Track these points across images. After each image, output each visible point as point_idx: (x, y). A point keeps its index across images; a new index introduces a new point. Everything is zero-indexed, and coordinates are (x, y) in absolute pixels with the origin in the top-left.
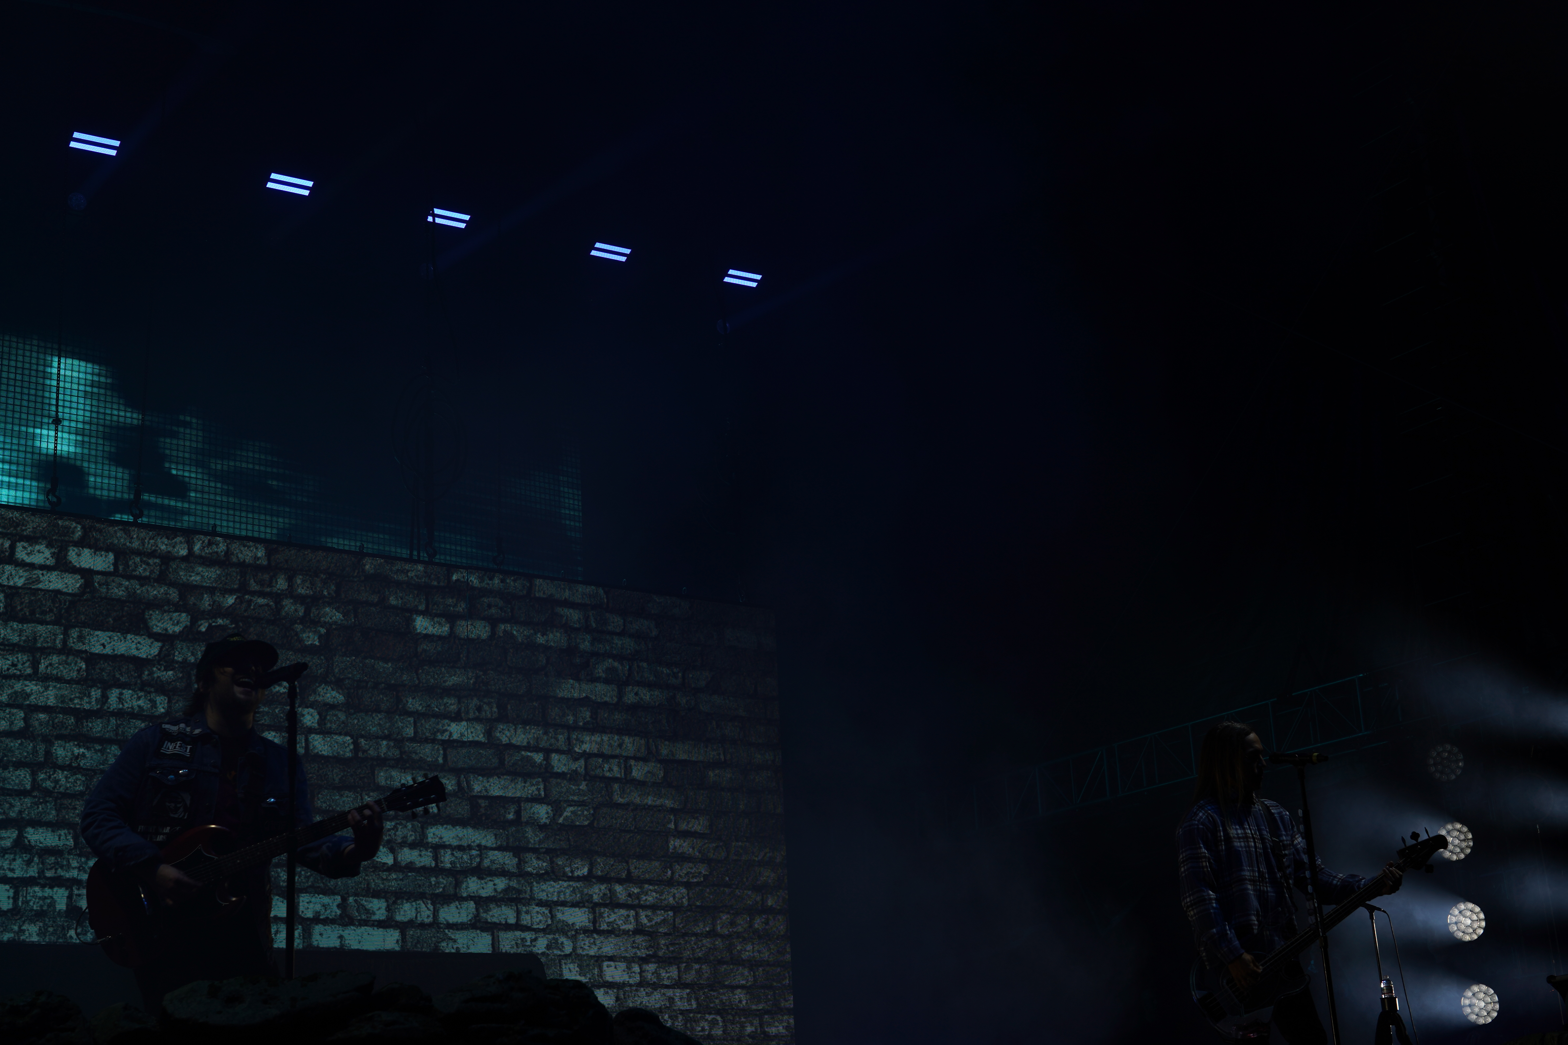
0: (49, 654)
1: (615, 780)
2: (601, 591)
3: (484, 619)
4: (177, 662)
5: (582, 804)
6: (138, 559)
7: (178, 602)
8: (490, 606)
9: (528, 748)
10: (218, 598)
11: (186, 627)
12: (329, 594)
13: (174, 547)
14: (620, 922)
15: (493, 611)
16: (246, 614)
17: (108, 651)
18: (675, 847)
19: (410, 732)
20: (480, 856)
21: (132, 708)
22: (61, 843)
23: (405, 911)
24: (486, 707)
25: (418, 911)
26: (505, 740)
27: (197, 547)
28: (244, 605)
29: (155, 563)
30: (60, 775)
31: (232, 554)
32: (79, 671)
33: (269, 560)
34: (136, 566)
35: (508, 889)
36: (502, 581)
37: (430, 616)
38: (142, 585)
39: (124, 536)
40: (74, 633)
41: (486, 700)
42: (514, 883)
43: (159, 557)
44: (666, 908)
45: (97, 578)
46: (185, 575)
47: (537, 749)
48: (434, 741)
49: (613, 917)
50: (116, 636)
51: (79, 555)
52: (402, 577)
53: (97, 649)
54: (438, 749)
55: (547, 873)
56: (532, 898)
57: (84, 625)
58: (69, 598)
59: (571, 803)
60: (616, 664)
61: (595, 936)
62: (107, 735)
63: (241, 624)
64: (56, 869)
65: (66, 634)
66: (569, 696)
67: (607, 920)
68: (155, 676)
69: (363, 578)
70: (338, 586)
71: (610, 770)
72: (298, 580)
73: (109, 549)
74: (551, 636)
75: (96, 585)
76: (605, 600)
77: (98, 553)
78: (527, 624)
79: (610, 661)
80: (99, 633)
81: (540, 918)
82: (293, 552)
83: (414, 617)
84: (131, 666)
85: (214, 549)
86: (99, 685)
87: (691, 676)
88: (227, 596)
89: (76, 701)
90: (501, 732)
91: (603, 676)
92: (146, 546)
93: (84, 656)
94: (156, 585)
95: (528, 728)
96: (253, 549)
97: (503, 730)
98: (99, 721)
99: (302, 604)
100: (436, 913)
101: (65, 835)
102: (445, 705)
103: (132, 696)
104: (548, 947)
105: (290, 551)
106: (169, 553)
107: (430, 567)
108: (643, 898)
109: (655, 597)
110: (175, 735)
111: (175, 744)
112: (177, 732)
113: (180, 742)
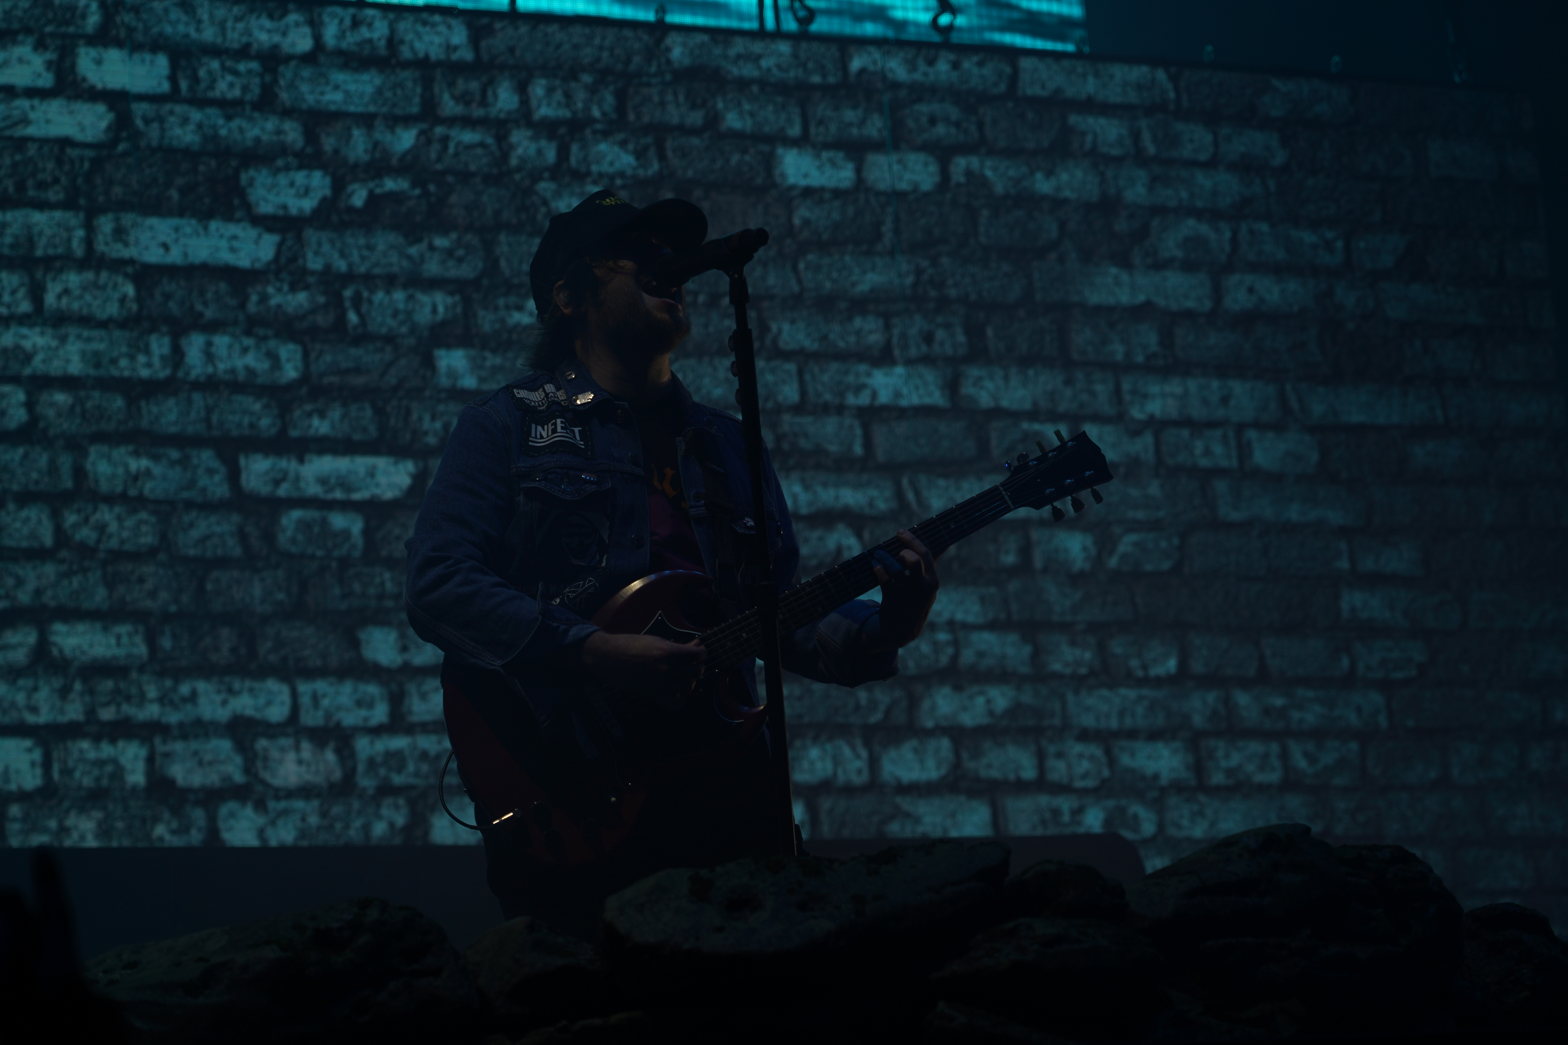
0: (61, 270)
1: (1221, 472)
2: (1161, 75)
3: (924, 148)
4: (313, 273)
5: (1155, 526)
6: (215, 65)
7: (303, 148)
8: (933, 121)
9: (1034, 415)
10: (381, 134)
11: (324, 200)
12: (604, 114)
13: (284, 34)
14: (1250, 768)
15: (941, 130)
16: (439, 167)
17: (175, 257)
18: (1353, 610)
19: (790, 393)
20: (955, 643)
21: (233, 371)
22: (120, 652)
23: (812, 763)
24: (940, 334)
25: (837, 761)
26: (985, 400)
27: (330, 33)
28: (435, 147)
29: (250, 72)
30: (106, 515)
31: (402, 42)
32: (123, 300)
33: (476, 48)
34: (214, 79)
35: (1015, 710)
36: (956, 65)
37: (814, 146)
38: (229, 118)
39: (184, 18)
40: (105, 224)
41: (940, 319)
42: (1027, 697)
43: (258, 56)
44: (1345, 735)
45: (140, 109)
46: (312, 92)
47: (1054, 417)
48: (841, 409)
49: (1235, 758)
50: (189, 225)
51: (99, 62)
52: (748, 71)
53: (153, 256)
54: (851, 429)
55: (1093, 673)
56: (1066, 726)
57: (123, 206)
58: (89, 153)
59: (1134, 526)
60: (1204, 229)
61: (1202, 798)
62: (190, 429)
63: (432, 188)
64: (119, 705)
65: (90, 228)
66: (1111, 301)
67: (1224, 764)
68: (273, 302)
69: (668, 77)
70: (621, 97)
71: (1207, 452)
72: (538, 89)
73: (156, 45)
74: (1065, 177)
75: (139, 123)
76: (1172, 95)
77: (136, 57)
78: (1012, 153)
79: (1191, 222)
80: (153, 221)
81: (1085, 765)
82: (524, 29)
83: (780, 151)
84: (223, 286)
85: (365, 33)
86: (164, 329)
87: (1362, 245)
88: (399, 130)
89: (123, 362)
90: (978, 381)
91: (1179, 254)
92: (230, 34)
93: (130, 270)
94: (256, 115)
95: (1031, 372)
96: (442, 29)
97: (980, 379)
98: (171, 402)
99: (551, 137)
100: (874, 763)
101: (130, 635)
102: (858, 333)
103: (230, 347)
104: (1108, 822)
105: (516, 28)
106: (276, 47)
107: (804, 45)
108: (1296, 715)
109: (1276, 83)
110: (542, 408)
111: (550, 425)
112: (544, 403)
113: (559, 421)
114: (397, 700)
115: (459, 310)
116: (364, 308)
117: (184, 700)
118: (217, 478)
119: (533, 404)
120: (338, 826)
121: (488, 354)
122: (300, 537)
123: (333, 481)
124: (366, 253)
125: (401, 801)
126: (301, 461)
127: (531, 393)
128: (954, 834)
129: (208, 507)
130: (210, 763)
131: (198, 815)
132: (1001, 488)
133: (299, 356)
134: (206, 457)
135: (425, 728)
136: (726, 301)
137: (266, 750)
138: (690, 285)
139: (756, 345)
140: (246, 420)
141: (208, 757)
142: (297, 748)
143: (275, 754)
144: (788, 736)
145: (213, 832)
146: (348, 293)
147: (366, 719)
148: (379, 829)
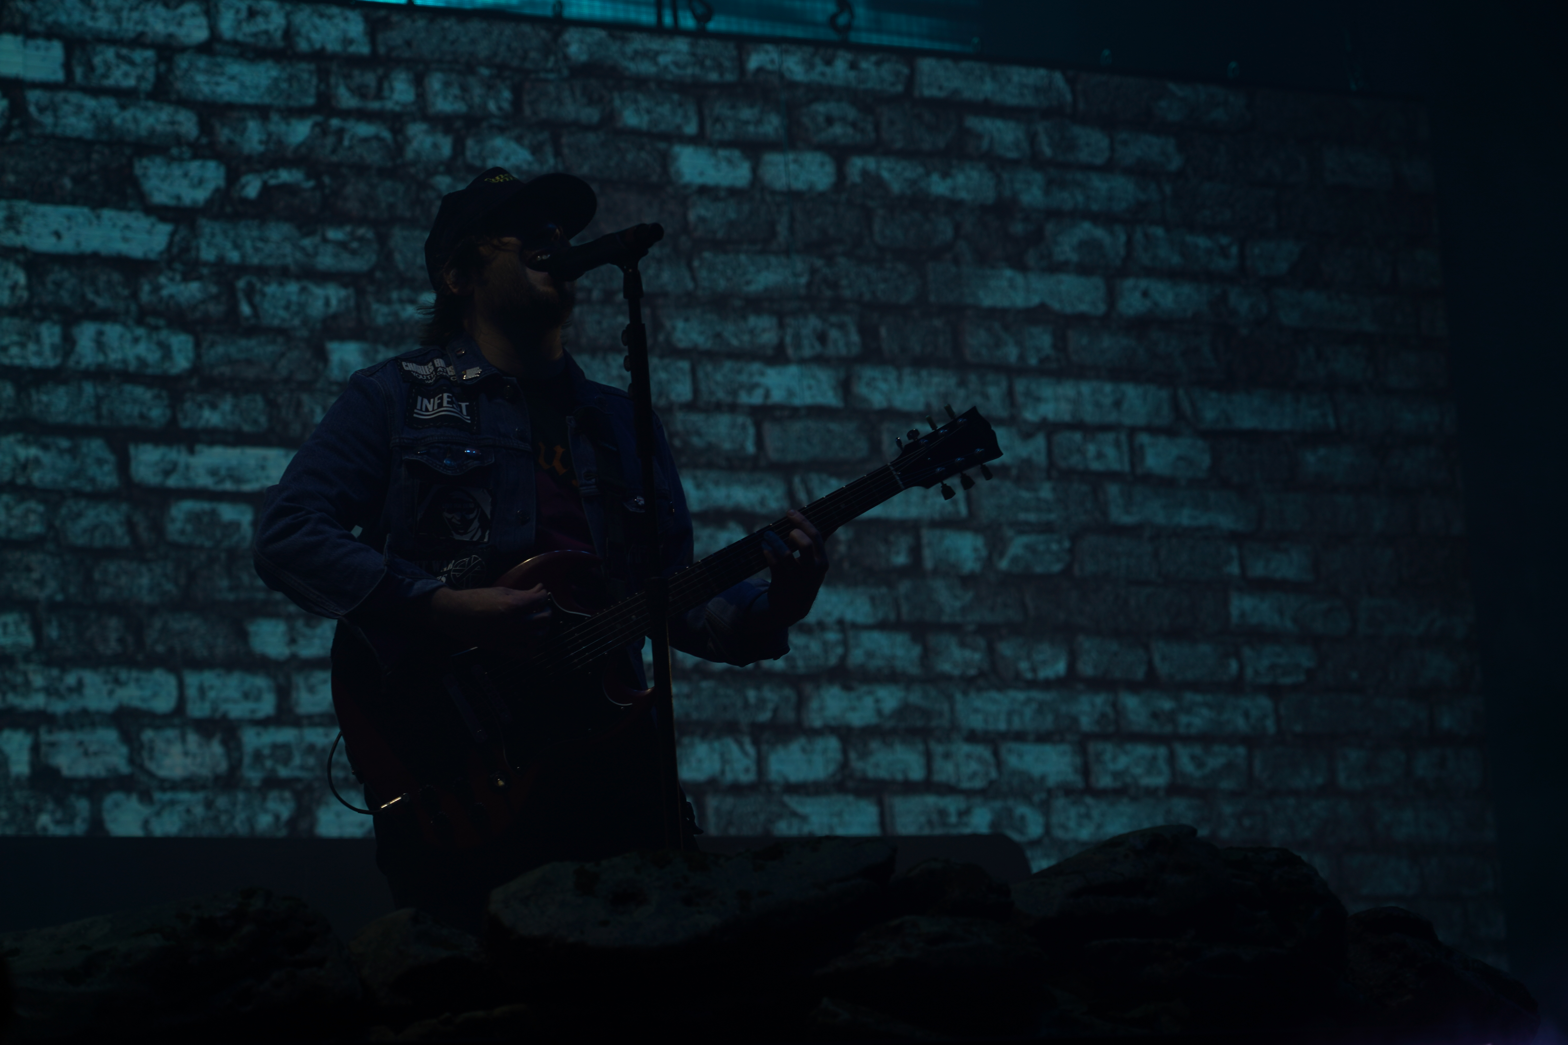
1: (1113, 476)
2: (1058, 78)
3: (820, 147)
4: (206, 264)
5: (1047, 528)
6: (110, 53)
7: (198, 138)
8: (830, 121)
9: (926, 416)
10: (277, 125)
11: (217, 190)
12: (500, 108)
13: (180, 24)
14: (1138, 771)
15: (838, 130)
16: (334, 159)
17: (67, 245)
18: (1243, 615)
19: (682, 391)
20: (845, 643)
21: (124, 361)
22: (8, 641)
23: (700, 761)
24: (834, 334)
25: (725, 760)
26: (878, 400)
27: (226, 24)
28: (330, 141)
29: (145, 60)
31: (298, 33)
32: (14, 288)
33: (373, 42)
34: (108, 66)
35: (903, 710)
36: (853, 66)
37: (710, 145)
38: (123, 107)
39: (80, 6)
41: (833, 319)
42: (915, 697)
43: (153, 46)
44: (1232, 739)
45: (33, 96)
46: (207, 83)
48: (733, 408)
49: (1123, 762)
50: (81, 212)
52: (645, 68)
53: (46, 244)
54: (744, 427)
55: (982, 674)
56: (954, 727)
57: (16, 193)
59: (1023, 528)
60: (1099, 233)
61: (1089, 800)
62: (79, 420)
63: (327, 180)
66: (1005, 303)
67: (1111, 767)
68: (165, 293)
69: (565, 72)
70: (517, 91)
71: (1100, 456)
72: (435, 82)
73: (51, 33)
74: (961, 179)
75: (32, 109)
76: (1069, 97)
77: (31, 43)
78: (908, 154)
79: (1087, 225)
80: (47, 209)
81: (974, 766)
82: (421, 23)
83: (677, 149)
84: (116, 277)
85: (260, 24)
86: (56, 317)
87: (1257, 251)
88: (294, 122)
89: (14, 350)
90: (870, 383)
91: (1074, 257)
92: (125, 25)
93: (21, 257)
94: (150, 104)
95: (924, 373)
96: (338, 20)
97: (874, 379)
98: (62, 390)
99: (447, 131)
100: (761, 763)
101: (17, 625)
102: (752, 332)
103: (121, 337)
104: (994, 825)
105: (414, 21)
106: (171, 36)
107: (702, 42)
108: (1183, 719)
109: (1172, 86)
110: (430, 381)
111: (436, 399)
112: (432, 376)
113: (445, 395)
114: (284, 694)
115: (352, 303)
116: (257, 299)
117: (70, 690)
118: (107, 468)
119: (421, 377)
120: (224, 818)
121: (381, 348)
122: (189, 528)
123: (223, 472)
124: (260, 244)
125: (287, 795)
126: (192, 451)
127: (420, 367)
128: (840, 832)
129: (98, 496)
130: (96, 754)
131: (83, 806)
132: (892, 468)
133: (190, 346)
134: (96, 447)
135: (312, 721)
136: (620, 297)
137: (151, 741)
138: (584, 281)
139: (649, 342)
140: (136, 410)
141: (93, 748)
142: (183, 740)
143: (160, 745)
144: (676, 735)
145: (97, 822)
146: (241, 284)
147: (253, 711)
148: (264, 821)
